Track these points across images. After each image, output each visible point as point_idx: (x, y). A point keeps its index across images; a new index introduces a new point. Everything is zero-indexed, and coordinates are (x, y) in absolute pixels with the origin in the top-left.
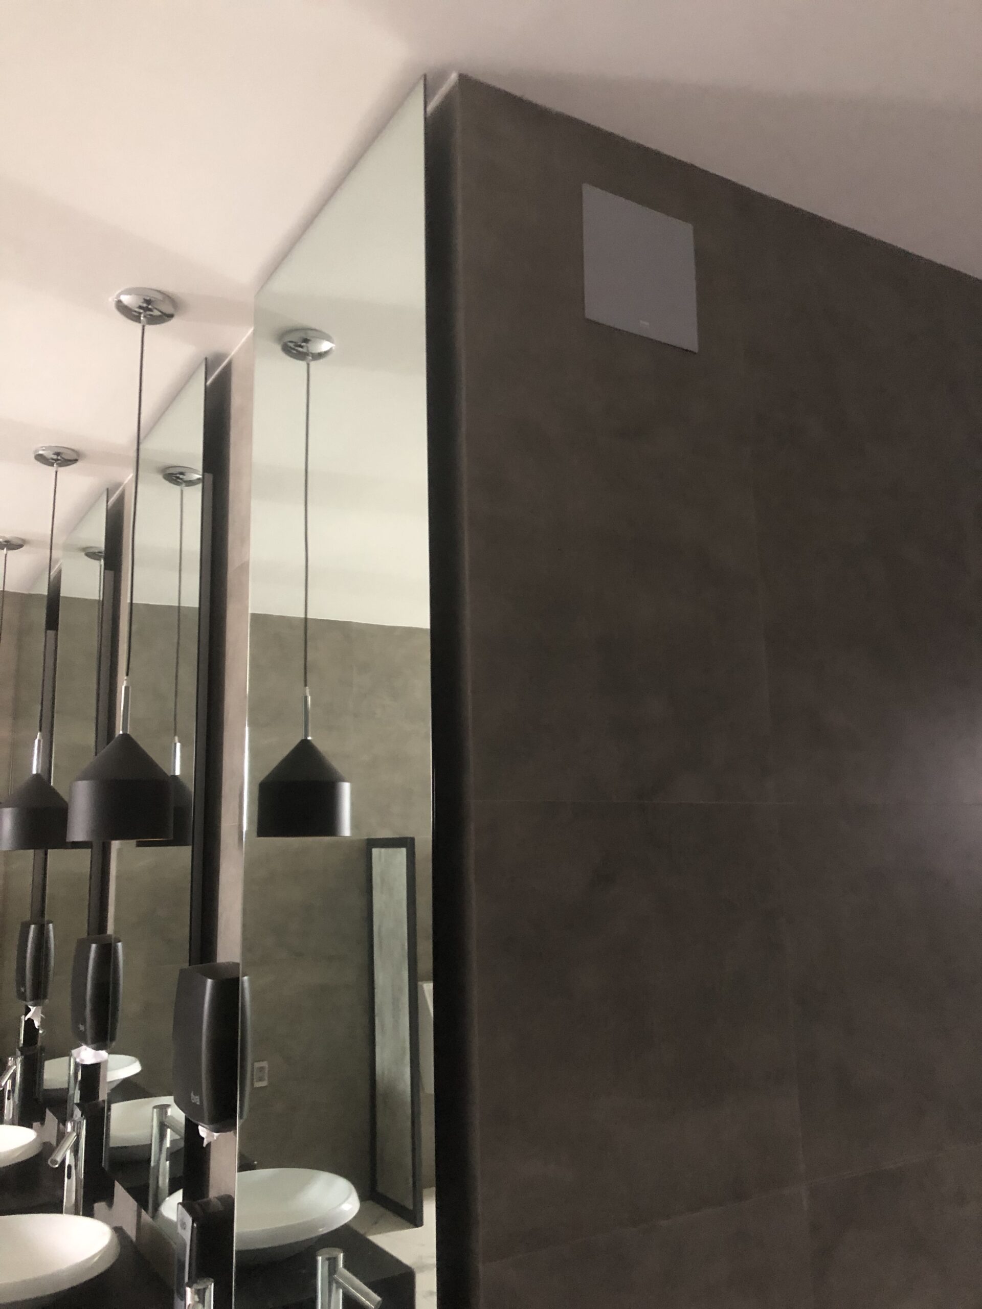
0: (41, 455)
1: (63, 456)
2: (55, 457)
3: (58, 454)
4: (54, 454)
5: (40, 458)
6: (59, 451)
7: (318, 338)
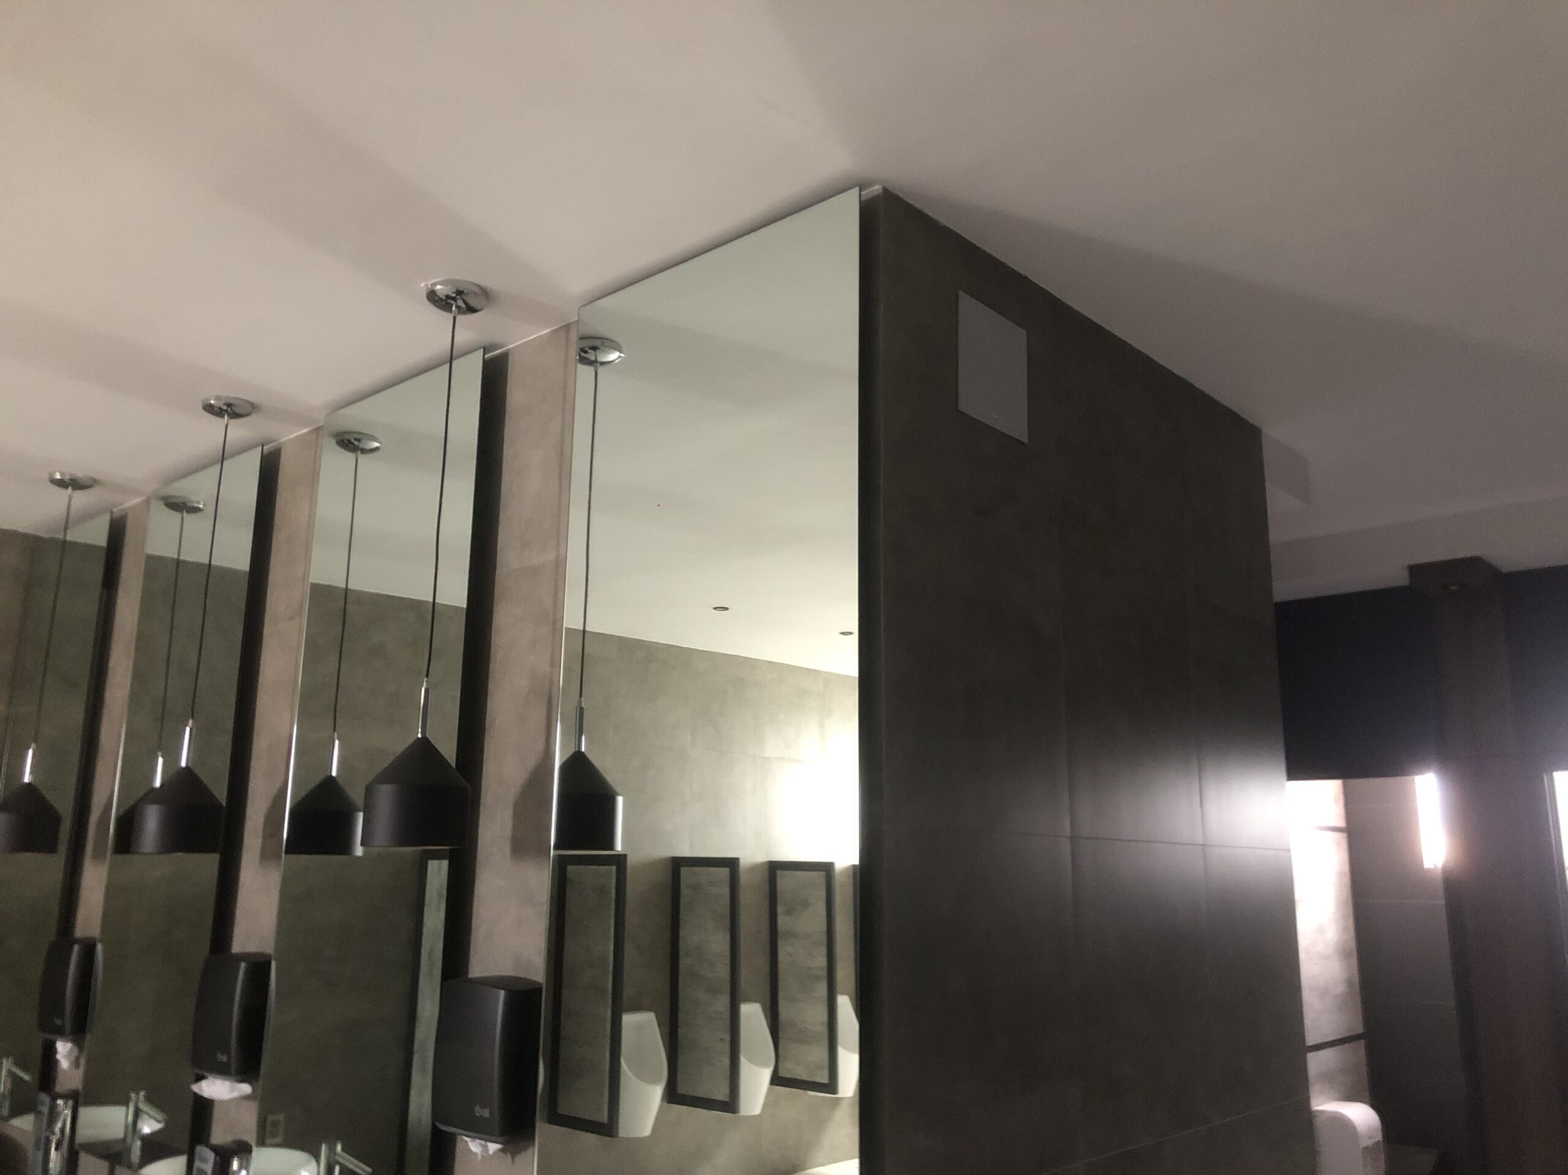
0: (211, 406)
1: (234, 409)
2: (225, 408)
3: (229, 405)
4: (225, 404)
5: (209, 408)
6: (231, 402)
7: (614, 349)
